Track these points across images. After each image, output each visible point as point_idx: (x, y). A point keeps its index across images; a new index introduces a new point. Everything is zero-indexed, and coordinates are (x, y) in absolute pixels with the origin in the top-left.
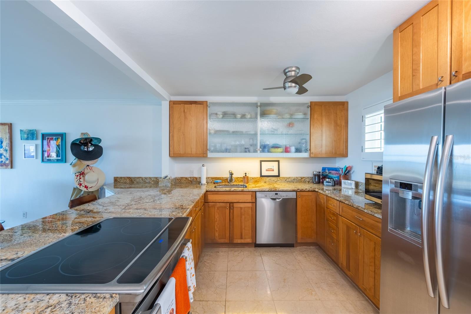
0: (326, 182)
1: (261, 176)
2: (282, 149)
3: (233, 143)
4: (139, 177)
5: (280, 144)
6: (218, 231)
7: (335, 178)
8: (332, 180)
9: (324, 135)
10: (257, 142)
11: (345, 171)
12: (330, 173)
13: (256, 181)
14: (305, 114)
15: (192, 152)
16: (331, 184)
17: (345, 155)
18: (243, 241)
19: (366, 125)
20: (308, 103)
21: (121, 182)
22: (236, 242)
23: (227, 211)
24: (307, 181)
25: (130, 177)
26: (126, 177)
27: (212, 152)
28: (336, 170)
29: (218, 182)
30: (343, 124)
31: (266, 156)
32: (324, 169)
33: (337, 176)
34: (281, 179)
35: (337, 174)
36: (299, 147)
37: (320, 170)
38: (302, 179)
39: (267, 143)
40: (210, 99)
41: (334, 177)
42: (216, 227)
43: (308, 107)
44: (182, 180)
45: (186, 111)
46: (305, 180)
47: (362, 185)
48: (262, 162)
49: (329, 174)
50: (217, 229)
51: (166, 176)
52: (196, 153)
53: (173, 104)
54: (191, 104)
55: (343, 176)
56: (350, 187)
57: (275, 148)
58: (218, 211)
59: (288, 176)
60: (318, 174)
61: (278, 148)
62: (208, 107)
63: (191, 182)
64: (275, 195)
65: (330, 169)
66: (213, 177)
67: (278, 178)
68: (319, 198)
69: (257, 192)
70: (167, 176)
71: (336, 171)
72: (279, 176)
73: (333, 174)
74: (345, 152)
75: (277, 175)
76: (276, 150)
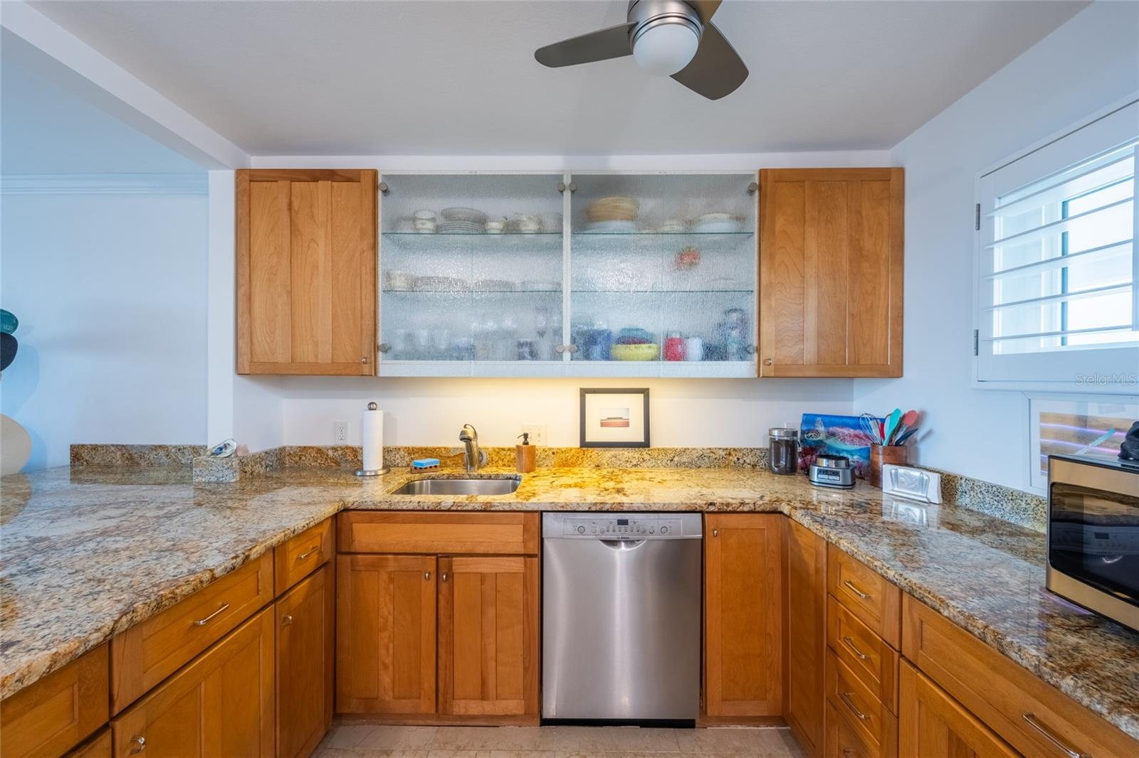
0: (820, 472)
1: (584, 444)
2: (653, 345)
3: (475, 326)
4: (156, 446)
5: (647, 330)
6: (391, 667)
7: (852, 455)
8: (843, 463)
9: (812, 294)
10: (561, 322)
11: (895, 432)
12: (833, 435)
13: (565, 461)
14: (740, 218)
15: (316, 357)
16: (838, 480)
17: (894, 370)
18: (489, 708)
19: (996, 239)
20: (751, 176)
21: (95, 461)
22: (462, 712)
23: (429, 588)
24: (748, 461)
25: (125, 443)
26: (113, 445)
27: (396, 357)
28: (857, 423)
29: (422, 465)
30: (885, 251)
31: (598, 371)
32: (809, 420)
33: (857, 447)
34: (655, 454)
35: (861, 438)
36: (715, 339)
37: (796, 424)
38: (730, 454)
39: (601, 325)
40: (388, 164)
41: (848, 452)
42: (382, 651)
43: (751, 192)
44: (303, 458)
45: (296, 204)
46: (741, 461)
47: (972, 489)
48: (587, 395)
49: (827, 437)
50: (388, 661)
51: (222, 445)
52: (333, 362)
53: (249, 181)
54: (317, 181)
55: (884, 449)
56: (918, 495)
57: (629, 343)
58: (391, 587)
59: (679, 445)
60: (786, 441)
61: (640, 343)
62: (380, 194)
63: (338, 463)
64: (617, 527)
65: (830, 421)
66: (413, 449)
67: (645, 451)
68: (796, 542)
69: (544, 514)
70: (225, 446)
71: (855, 429)
72: (646, 444)
73: (843, 440)
74: (892, 356)
75: (641, 439)
76: (632, 350)
